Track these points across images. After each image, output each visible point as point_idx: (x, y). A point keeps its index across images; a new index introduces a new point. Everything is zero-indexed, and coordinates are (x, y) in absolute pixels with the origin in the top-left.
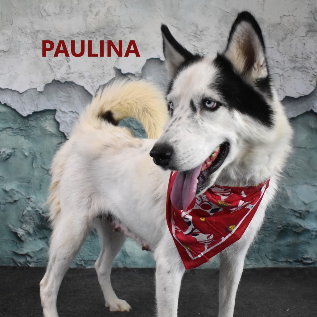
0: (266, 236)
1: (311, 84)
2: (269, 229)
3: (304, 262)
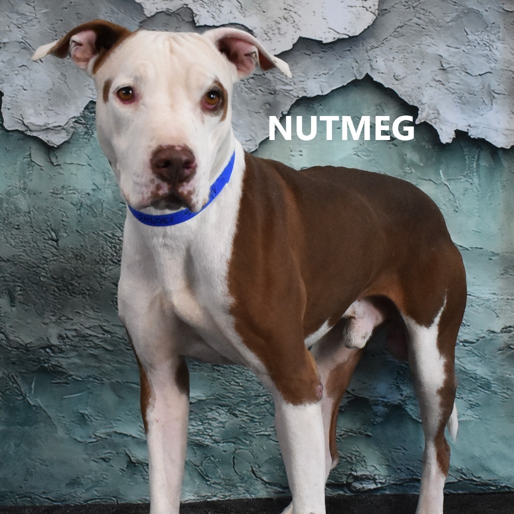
0: (252, 420)
1: (363, 7)
2: (261, 400)
3: (355, 487)
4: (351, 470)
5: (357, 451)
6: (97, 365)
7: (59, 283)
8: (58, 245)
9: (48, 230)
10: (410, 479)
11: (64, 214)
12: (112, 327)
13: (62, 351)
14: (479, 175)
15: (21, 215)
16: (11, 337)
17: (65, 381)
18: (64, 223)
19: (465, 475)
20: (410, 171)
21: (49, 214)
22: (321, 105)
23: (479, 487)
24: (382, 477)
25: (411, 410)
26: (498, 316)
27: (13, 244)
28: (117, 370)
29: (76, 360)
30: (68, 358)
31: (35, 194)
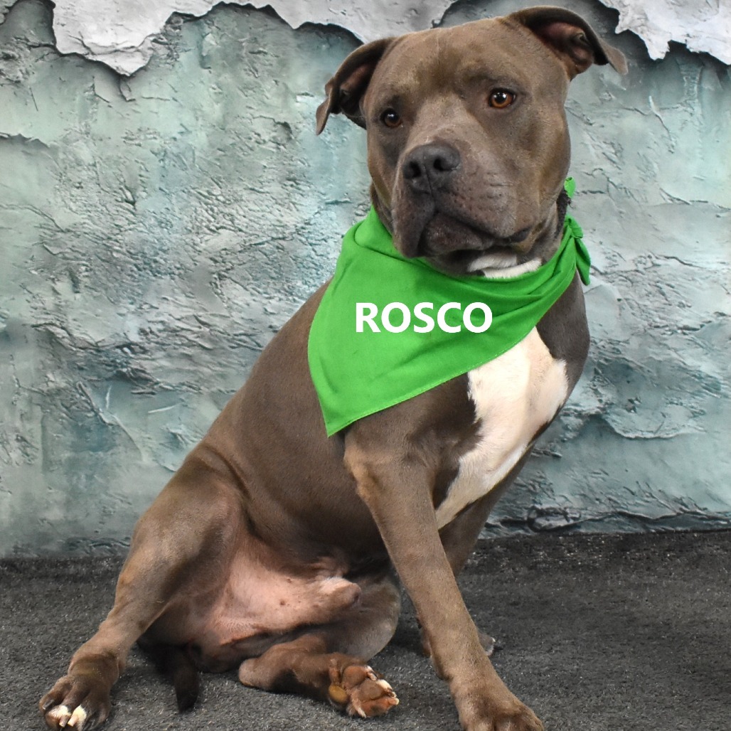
3: (540, 525)
4: (534, 502)
5: (541, 477)
6: (192, 368)
7: (138, 259)
8: (135, 209)
9: (121, 189)
10: (613, 512)
11: (142, 167)
12: (212, 317)
13: (145, 351)
14: (701, 102)
15: (84, 169)
16: (76, 334)
17: (150, 390)
18: (142, 178)
19: (686, 507)
20: (608, 98)
21: (122, 167)
22: (485, 10)
23: (704, 522)
24: (575, 511)
25: (614, 421)
26: (728, 293)
27: (74, 208)
28: (218, 375)
29: (165, 363)
30: (153, 360)
31: (101, 140)
